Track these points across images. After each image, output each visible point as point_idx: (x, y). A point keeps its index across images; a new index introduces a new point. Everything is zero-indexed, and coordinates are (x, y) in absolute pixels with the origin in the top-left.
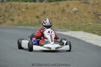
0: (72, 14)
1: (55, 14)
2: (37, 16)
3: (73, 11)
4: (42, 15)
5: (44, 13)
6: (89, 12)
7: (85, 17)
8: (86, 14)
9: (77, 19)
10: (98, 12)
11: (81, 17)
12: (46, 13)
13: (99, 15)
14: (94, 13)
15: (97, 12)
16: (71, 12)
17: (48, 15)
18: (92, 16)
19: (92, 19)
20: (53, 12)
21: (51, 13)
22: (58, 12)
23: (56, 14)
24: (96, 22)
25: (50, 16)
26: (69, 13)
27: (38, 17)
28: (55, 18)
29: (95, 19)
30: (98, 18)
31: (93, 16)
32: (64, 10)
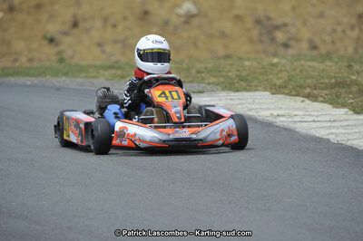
0: (176, 27)
1: (114, 26)
2: (49, 36)
3: (179, 15)
4: (66, 34)
5: (75, 25)
6: (238, 18)
7: (223, 35)
8: (228, 26)
9: (195, 44)
10: (272, 15)
11: (211, 36)
12: (82, 25)
13: (277, 28)
14: (258, 22)
15: (269, 18)
16: (174, 20)
17: (88, 31)
18: (249, 30)
19: (251, 41)
20: (106, 20)
21: (98, 23)
22: (125, 18)
23: (120, 28)
24: (265, 52)
25: (96, 35)
26: (167, 23)
27: (51, 40)
28: (115, 42)
29: (261, 42)
30: (273, 40)
31: (255, 33)
32: (146, 13)
